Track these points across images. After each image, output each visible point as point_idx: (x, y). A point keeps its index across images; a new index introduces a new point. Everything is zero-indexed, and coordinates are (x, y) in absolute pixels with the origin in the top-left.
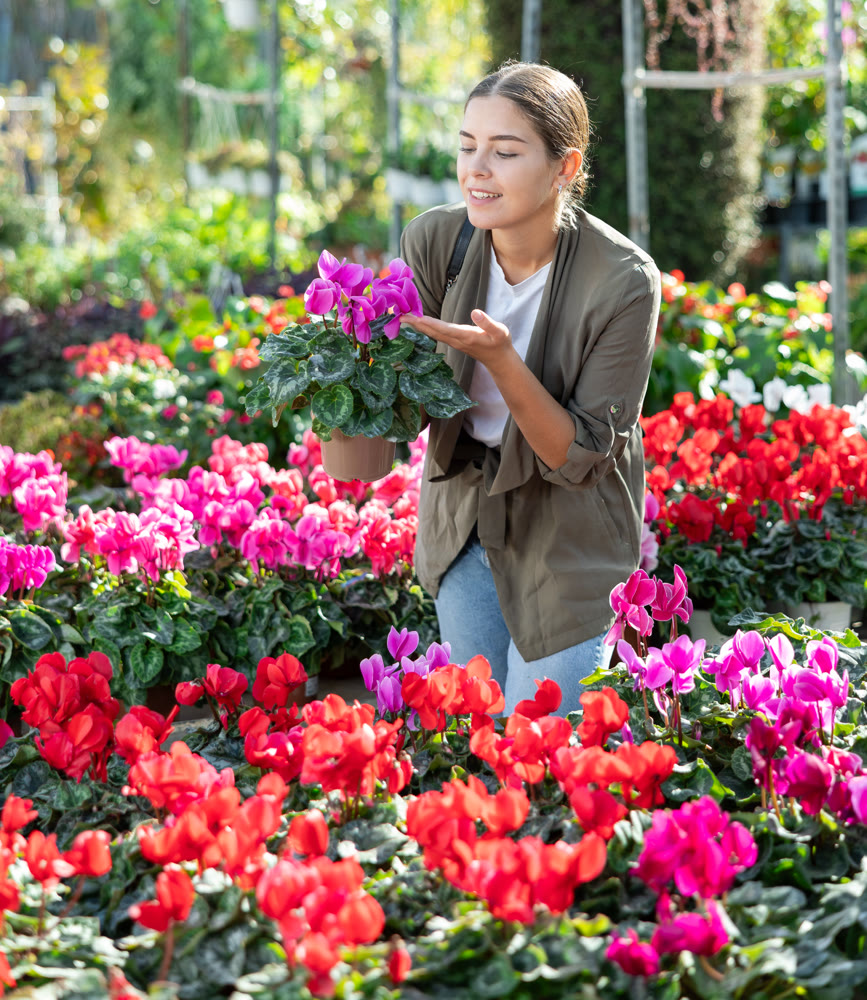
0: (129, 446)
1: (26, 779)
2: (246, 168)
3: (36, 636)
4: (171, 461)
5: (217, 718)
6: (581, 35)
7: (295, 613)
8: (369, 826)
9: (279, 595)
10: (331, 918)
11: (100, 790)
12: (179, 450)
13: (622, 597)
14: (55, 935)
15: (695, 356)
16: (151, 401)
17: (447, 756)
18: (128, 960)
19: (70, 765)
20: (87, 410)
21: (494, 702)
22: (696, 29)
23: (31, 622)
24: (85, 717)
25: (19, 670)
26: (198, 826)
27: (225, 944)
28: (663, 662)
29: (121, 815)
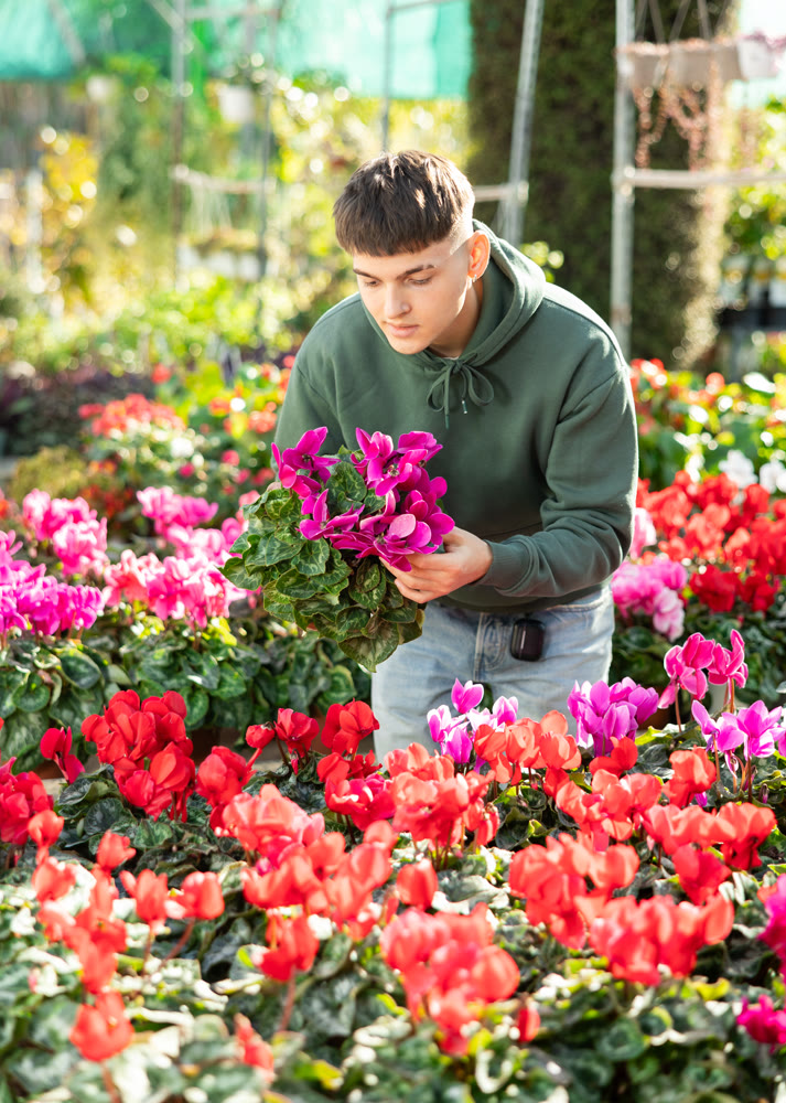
0: (162, 497)
1: (98, 815)
2: (236, 252)
3: (84, 675)
4: (200, 514)
5: (286, 761)
6: (561, 139)
7: (336, 664)
8: (460, 877)
9: (320, 646)
10: (463, 973)
11: (181, 830)
12: (210, 503)
13: (680, 660)
14: (157, 978)
15: (680, 438)
16: (169, 459)
17: (522, 809)
18: (227, 1004)
19: (150, 803)
20: (102, 465)
21: (570, 758)
22: (690, 130)
23: (80, 661)
24: (167, 755)
25: (67, 708)
26: (303, 871)
27: (332, 994)
28: (736, 726)
29: (203, 855)
